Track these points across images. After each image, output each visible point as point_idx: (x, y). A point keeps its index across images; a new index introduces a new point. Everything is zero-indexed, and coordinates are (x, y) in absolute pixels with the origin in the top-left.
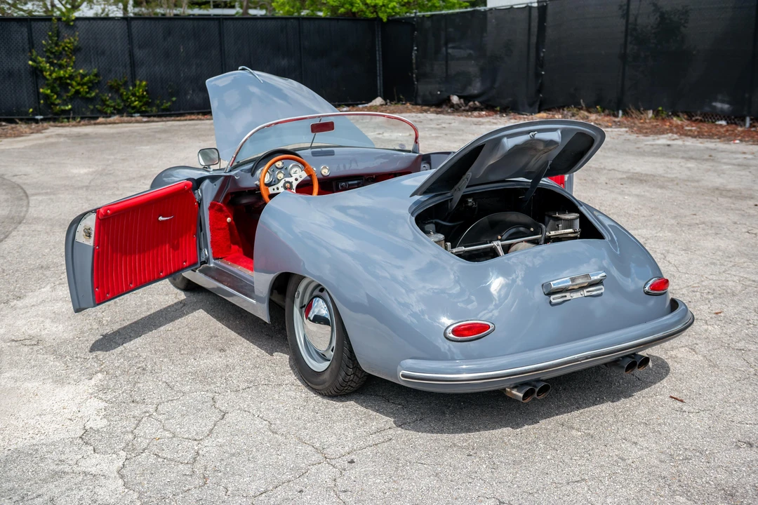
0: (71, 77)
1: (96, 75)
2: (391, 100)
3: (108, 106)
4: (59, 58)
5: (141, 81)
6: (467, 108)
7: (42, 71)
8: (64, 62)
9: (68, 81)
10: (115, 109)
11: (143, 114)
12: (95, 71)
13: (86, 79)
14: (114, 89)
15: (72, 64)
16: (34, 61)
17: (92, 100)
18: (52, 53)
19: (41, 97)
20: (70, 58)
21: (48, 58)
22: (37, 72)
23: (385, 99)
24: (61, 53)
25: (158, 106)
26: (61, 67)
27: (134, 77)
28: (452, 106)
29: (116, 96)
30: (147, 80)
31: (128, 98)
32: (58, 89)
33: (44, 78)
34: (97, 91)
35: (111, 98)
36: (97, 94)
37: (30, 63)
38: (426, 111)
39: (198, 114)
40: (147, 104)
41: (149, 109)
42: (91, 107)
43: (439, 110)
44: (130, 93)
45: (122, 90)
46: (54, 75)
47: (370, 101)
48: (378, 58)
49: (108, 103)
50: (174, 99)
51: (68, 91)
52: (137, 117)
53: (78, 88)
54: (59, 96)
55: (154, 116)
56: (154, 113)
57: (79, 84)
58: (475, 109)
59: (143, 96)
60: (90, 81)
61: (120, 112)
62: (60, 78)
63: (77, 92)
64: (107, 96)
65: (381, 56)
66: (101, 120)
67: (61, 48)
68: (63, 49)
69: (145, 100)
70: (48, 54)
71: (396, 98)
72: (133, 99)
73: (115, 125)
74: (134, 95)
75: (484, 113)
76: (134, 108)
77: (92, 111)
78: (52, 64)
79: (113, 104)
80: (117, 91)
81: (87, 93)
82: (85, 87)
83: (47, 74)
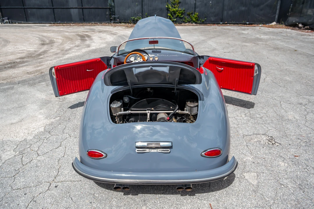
0: (177, 11)
1: (184, 11)
2: (279, 23)
3: (186, 20)
4: (174, 5)
5: (196, 13)
6: (304, 28)
7: (169, 8)
8: (175, 6)
9: (176, 12)
10: (188, 21)
11: (196, 23)
12: (184, 9)
13: (181, 12)
14: (189, 15)
15: (178, 7)
16: (168, 6)
17: (181, 18)
18: (173, 3)
19: (168, 16)
20: (177, 5)
21: (172, 5)
22: (168, 9)
23: (277, 22)
24: (175, 4)
25: (201, 21)
26: (175, 8)
27: (195, 11)
28: (299, 27)
29: (189, 17)
30: (198, 13)
31: (192, 18)
32: (173, 14)
33: (169, 11)
34: (184, 15)
35: (187, 18)
36: (183, 17)
37: (166, 6)
38: (288, 28)
39: (211, 24)
40: (197, 20)
41: (198, 22)
42: (181, 20)
43: (294, 28)
44: (193, 16)
45: (191, 15)
46: (172, 10)
47: (271, 22)
48: (278, 8)
49: (186, 19)
50: (206, 19)
51: (175, 15)
52: (194, 24)
53: (178, 14)
54: (173, 16)
55: (199, 24)
56: (199, 23)
57: (179, 13)
58: (307, 29)
59: (196, 18)
60: (182, 12)
61: (189, 22)
62: (174, 11)
63: (178, 15)
64: (186, 17)
65: (279, 7)
66: (183, 24)
67: (175, 2)
68: (176, 2)
69: (197, 19)
70: (171, 4)
71: (281, 22)
72: (193, 18)
73: (186, 26)
74: (194, 17)
75: (310, 31)
76: (193, 21)
77: (181, 21)
78: (172, 7)
79: (187, 19)
80: (189, 16)
81: (181, 16)
82: (180, 14)
83: (170, 10)
